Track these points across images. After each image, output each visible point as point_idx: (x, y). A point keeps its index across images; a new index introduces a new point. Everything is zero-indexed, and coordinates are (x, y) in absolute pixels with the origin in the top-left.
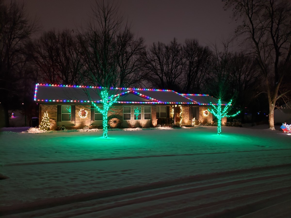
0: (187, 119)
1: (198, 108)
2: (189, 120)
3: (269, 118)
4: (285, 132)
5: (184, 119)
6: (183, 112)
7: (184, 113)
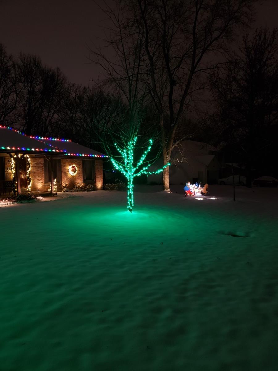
0: (41, 181)
1: (60, 161)
2: (44, 182)
4: (189, 196)
5: (36, 181)
6: (33, 169)
7: (35, 170)
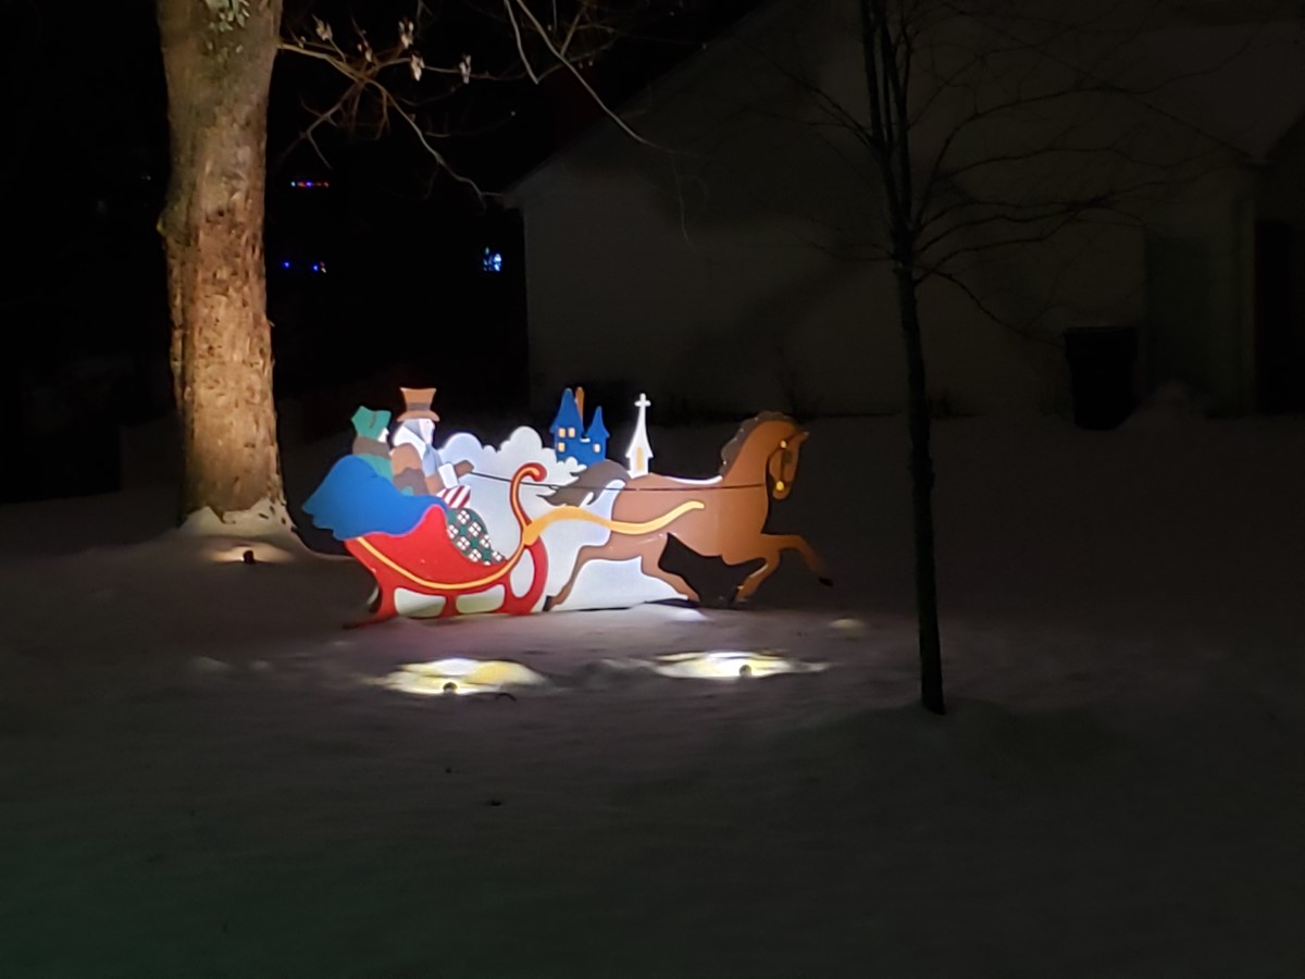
3: (166, 309)
